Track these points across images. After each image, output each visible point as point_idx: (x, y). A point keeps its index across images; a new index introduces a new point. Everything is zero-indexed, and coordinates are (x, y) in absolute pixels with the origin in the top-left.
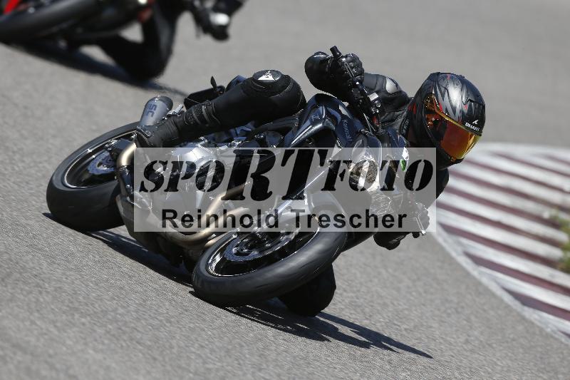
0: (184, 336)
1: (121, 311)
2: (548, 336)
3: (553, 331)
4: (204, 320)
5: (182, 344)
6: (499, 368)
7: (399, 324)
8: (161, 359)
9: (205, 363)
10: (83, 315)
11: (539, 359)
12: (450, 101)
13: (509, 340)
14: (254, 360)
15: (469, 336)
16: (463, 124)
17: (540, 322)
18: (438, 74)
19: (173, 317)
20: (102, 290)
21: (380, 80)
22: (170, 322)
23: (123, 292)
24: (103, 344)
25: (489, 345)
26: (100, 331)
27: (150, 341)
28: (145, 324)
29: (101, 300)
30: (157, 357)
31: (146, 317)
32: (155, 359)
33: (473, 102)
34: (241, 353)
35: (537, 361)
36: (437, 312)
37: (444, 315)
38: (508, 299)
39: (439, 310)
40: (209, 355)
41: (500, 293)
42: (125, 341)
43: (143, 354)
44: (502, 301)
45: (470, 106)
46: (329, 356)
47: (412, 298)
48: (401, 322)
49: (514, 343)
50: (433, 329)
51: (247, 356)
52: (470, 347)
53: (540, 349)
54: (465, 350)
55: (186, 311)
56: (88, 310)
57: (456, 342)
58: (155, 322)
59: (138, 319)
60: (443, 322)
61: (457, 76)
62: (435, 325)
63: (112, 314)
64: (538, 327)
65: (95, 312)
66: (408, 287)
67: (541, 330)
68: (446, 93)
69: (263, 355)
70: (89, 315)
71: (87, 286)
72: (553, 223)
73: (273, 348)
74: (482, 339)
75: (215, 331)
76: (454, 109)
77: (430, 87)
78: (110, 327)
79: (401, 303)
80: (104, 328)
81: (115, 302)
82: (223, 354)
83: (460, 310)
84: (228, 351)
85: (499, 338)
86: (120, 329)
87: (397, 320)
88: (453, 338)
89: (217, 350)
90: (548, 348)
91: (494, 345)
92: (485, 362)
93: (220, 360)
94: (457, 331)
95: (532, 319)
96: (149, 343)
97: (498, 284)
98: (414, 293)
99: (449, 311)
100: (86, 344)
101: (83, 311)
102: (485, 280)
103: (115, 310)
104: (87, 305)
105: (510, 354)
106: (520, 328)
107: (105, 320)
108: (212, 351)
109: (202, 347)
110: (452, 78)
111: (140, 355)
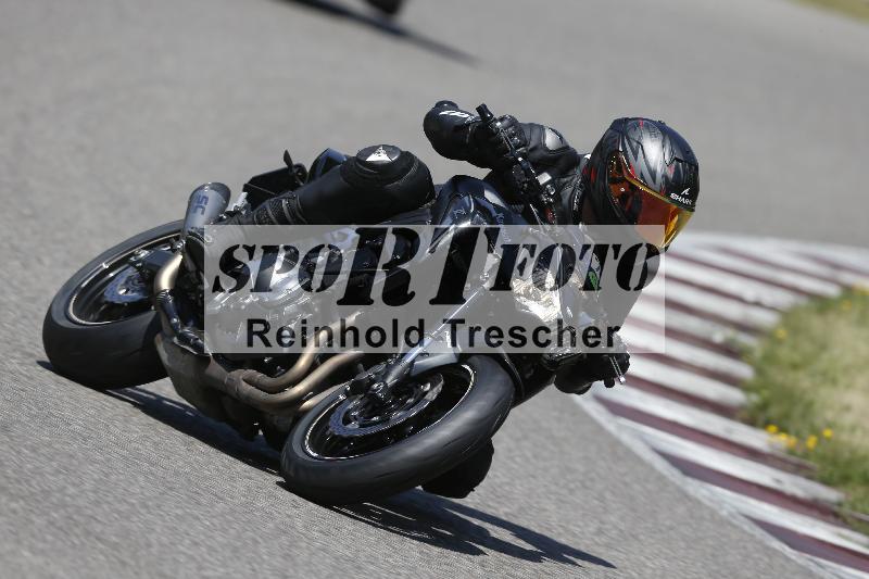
0: (167, 527)
1: (71, 490)
2: (723, 522)
3: (731, 514)
4: (198, 503)
5: (164, 540)
6: (649, 571)
7: (496, 505)
8: (133, 563)
9: (200, 568)
10: (13, 498)
11: (710, 558)
12: (646, 162)
13: (663, 529)
14: (276, 563)
15: (602, 522)
16: (668, 195)
17: (711, 501)
18: (626, 120)
19: (150, 499)
20: (42, 458)
21: (537, 131)
22: (147, 507)
23: (75, 462)
24: (45, 541)
25: (633, 536)
26: (39, 521)
27: (116, 535)
28: (108, 510)
29: (41, 474)
30: (128, 560)
31: (109, 499)
32: (123, 563)
33: (682, 161)
34: (253, 552)
35: (707, 559)
36: (553, 488)
37: (564, 492)
38: (661, 466)
39: (556, 484)
40: (207, 557)
41: (649, 457)
42: (77, 536)
43: (106, 556)
44: (652, 469)
45: (677, 168)
46: (390, 556)
47: (515, 466)
48: (499, 503)
49: (672, 533)
50: (548, 513)
51: (265, 557)
52: (604, 539)
53: (711, 543)
54: (597, 544)
55: (171, 489)
56: (20, 490)
57: (583, 533)
58: (124, 508)
59: (97, 503)
60: (562, 501)
61: (654, 122)
62: (551, 507)
63: (58, 495)
64: (708, 508)
65: (32, 494)
66: (510, 450)
67: (713, 513)
68: (640, 150)
69: (289, 555)
70: (22, 498)
71: (19, 453)
72: (728, 350)
73: (304, 545)
74: (623, 528)
75: (215, 521)
76: (653, 174)
77: (615, 141)
78: (55, 515)
79: (499, 474)
80: (45, 517)
81: (61, 477)
82: (228, 553)
83: (588, 483)
84: (235, 550)
85: (650, 525)
86: (71, 518)
87: (492, 499)
88: (579, 526)
89: (220, 549)
90: (724, 540)
91: (642, 537)
92: (626, 563)
93: (224, 565)
94: (584, 515)
95: (699, 496)
96: (114, 539)
97: (646, 443)
98: (518, 459)
99: (572, 486)
100: (18, 542)
101: (12, 491)
102: (626, 438)
103: (62, 490)
104: (19, 482)
105: (665, 550)
106: (681, 510)
107: (47, 504)
108: (211, 549)
109: (196, 544)
110: (647, 126)
111: (102, 557)
